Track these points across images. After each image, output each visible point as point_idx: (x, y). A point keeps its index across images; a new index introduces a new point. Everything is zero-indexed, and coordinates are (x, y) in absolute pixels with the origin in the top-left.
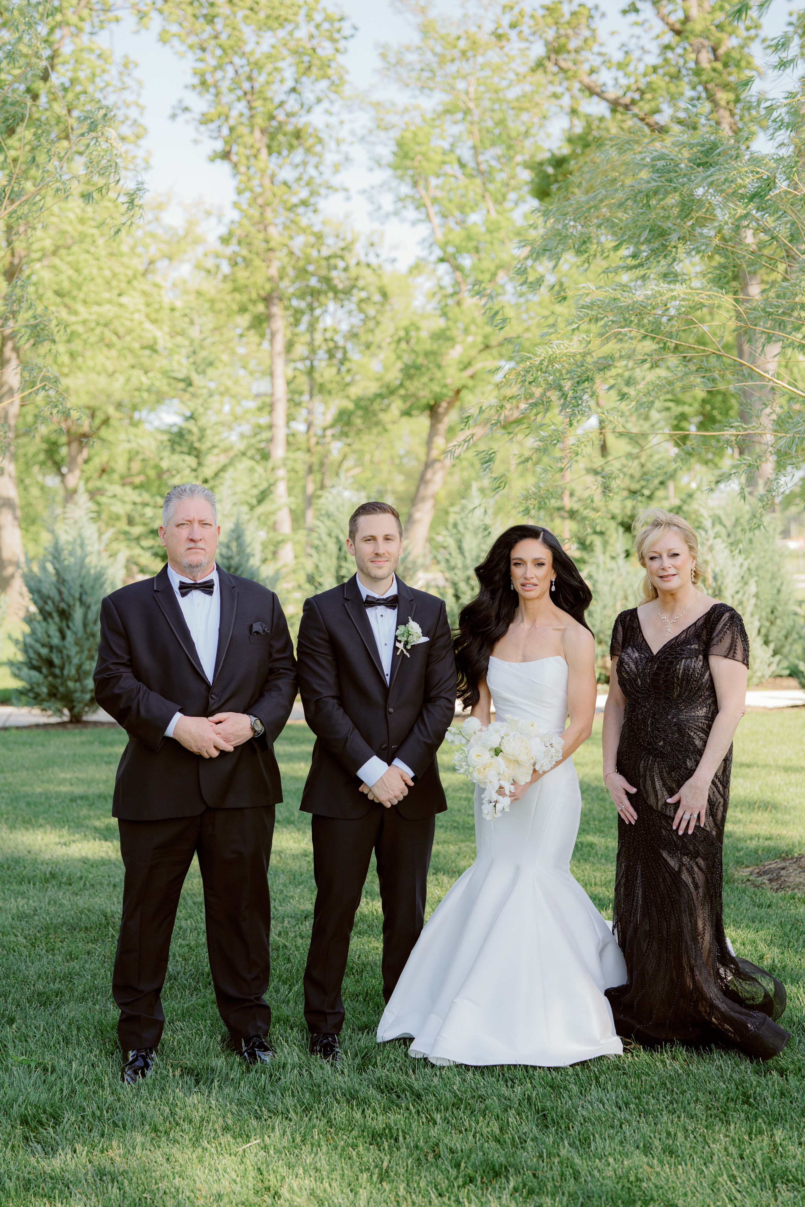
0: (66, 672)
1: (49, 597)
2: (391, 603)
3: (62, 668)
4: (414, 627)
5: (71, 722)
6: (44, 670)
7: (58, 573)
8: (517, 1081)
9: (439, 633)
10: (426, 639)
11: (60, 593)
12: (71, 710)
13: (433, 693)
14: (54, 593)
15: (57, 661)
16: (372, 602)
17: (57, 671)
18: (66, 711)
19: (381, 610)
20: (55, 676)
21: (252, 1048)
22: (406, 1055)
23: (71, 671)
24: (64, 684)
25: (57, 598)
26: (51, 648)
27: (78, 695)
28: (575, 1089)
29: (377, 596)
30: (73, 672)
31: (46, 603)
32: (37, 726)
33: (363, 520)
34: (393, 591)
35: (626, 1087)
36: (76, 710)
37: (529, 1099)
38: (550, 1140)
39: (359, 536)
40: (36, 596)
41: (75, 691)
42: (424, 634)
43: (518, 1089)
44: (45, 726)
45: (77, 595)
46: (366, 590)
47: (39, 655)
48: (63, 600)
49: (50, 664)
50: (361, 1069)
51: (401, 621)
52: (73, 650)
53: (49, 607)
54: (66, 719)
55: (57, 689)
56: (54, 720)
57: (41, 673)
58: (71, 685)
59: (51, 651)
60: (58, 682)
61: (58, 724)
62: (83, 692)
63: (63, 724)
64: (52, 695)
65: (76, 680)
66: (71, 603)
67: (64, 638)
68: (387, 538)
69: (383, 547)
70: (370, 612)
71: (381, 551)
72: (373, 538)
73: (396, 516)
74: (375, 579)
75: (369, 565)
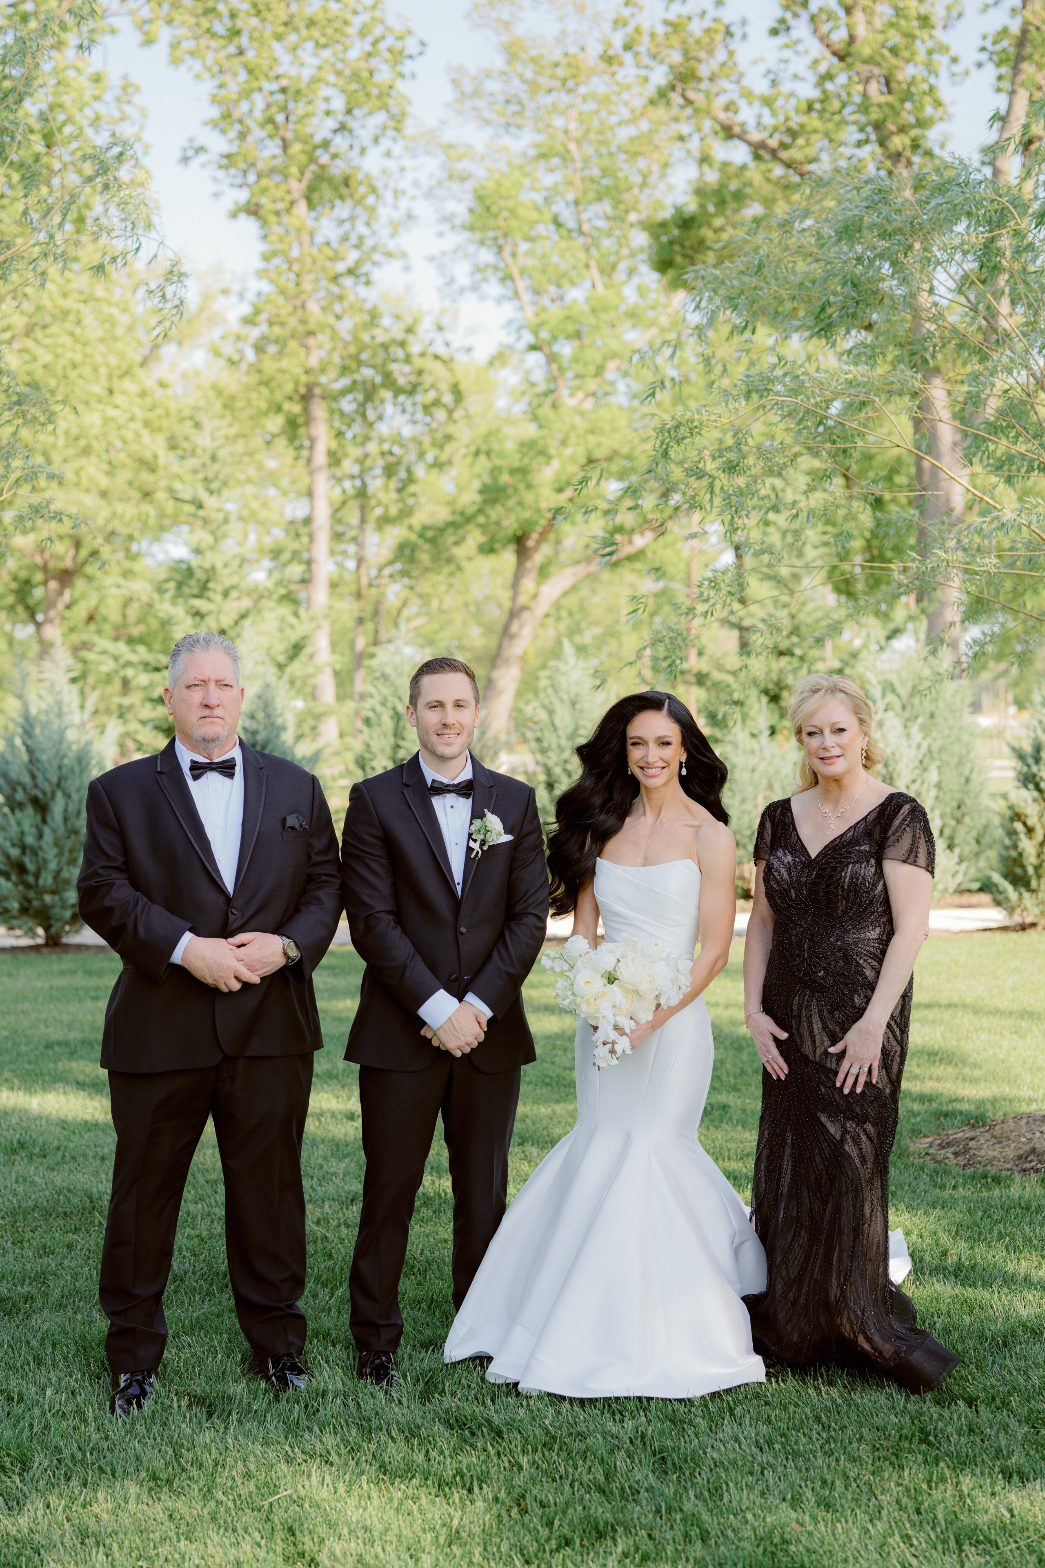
0: (41, 882)
1: (19, 783)
2: (464, 790)
3: (37, 876)
4: (494, 822)
5: (47, 945)
6: (14, 877)
7: (30, 750)
8: (627, 1414)
9: (527, 829)
10: (509, 838)
11: (33, 777)
12: (47, 929)
13: (518, 908)
14: (26, 779)
15: (31, 866)
16: (440, 789)
17: (31, 879)
18: (40, 931)
19: (451, 799)
20: (28, 886)
21: (282, 1370)
22: (483, 1379)
23: (46, 879)
24: (40, 896)
25: (29, 783)
26: (24, 848)
27: (56, 910)
28: (703, 1424)
29: (445, 781)
30: (50, 880)
31: (14, 790)
33: (427, 681)
34: (467, 774)
35: (768, 1421)
36: (53, 930)
37: (643, 1436)
38: (670, 1491)
39: (421, 703)
41: (53, 907)
42: (507, 831)
43: (629, 1424)
44: (13, 950)
45: (55, 780)
46: (431, 773)
48: (36, 786)
49: (21, 869)
50: (425, 1397)
51: (477, 814)
52: (50, 853)
53: (20, 796)
54: (40, 941)
55: (30, 901)
56: (25, 942)
57: (8, 878)
58: (48, 898)
59: (24, 853)
60: (31, 894)
61: (30, 948)
62: (64, 907)
63: (36, 948)
64: (24, 910)
65: (54, 893)
66: (48, 790)
67: (40, 836)
68: (458, 705)
69: (452, 716)
70: (438, 803)
71: (450, 721)
72: (440, 705)
73: (471, 676)
74: (443, 759)
75: (435, 738)
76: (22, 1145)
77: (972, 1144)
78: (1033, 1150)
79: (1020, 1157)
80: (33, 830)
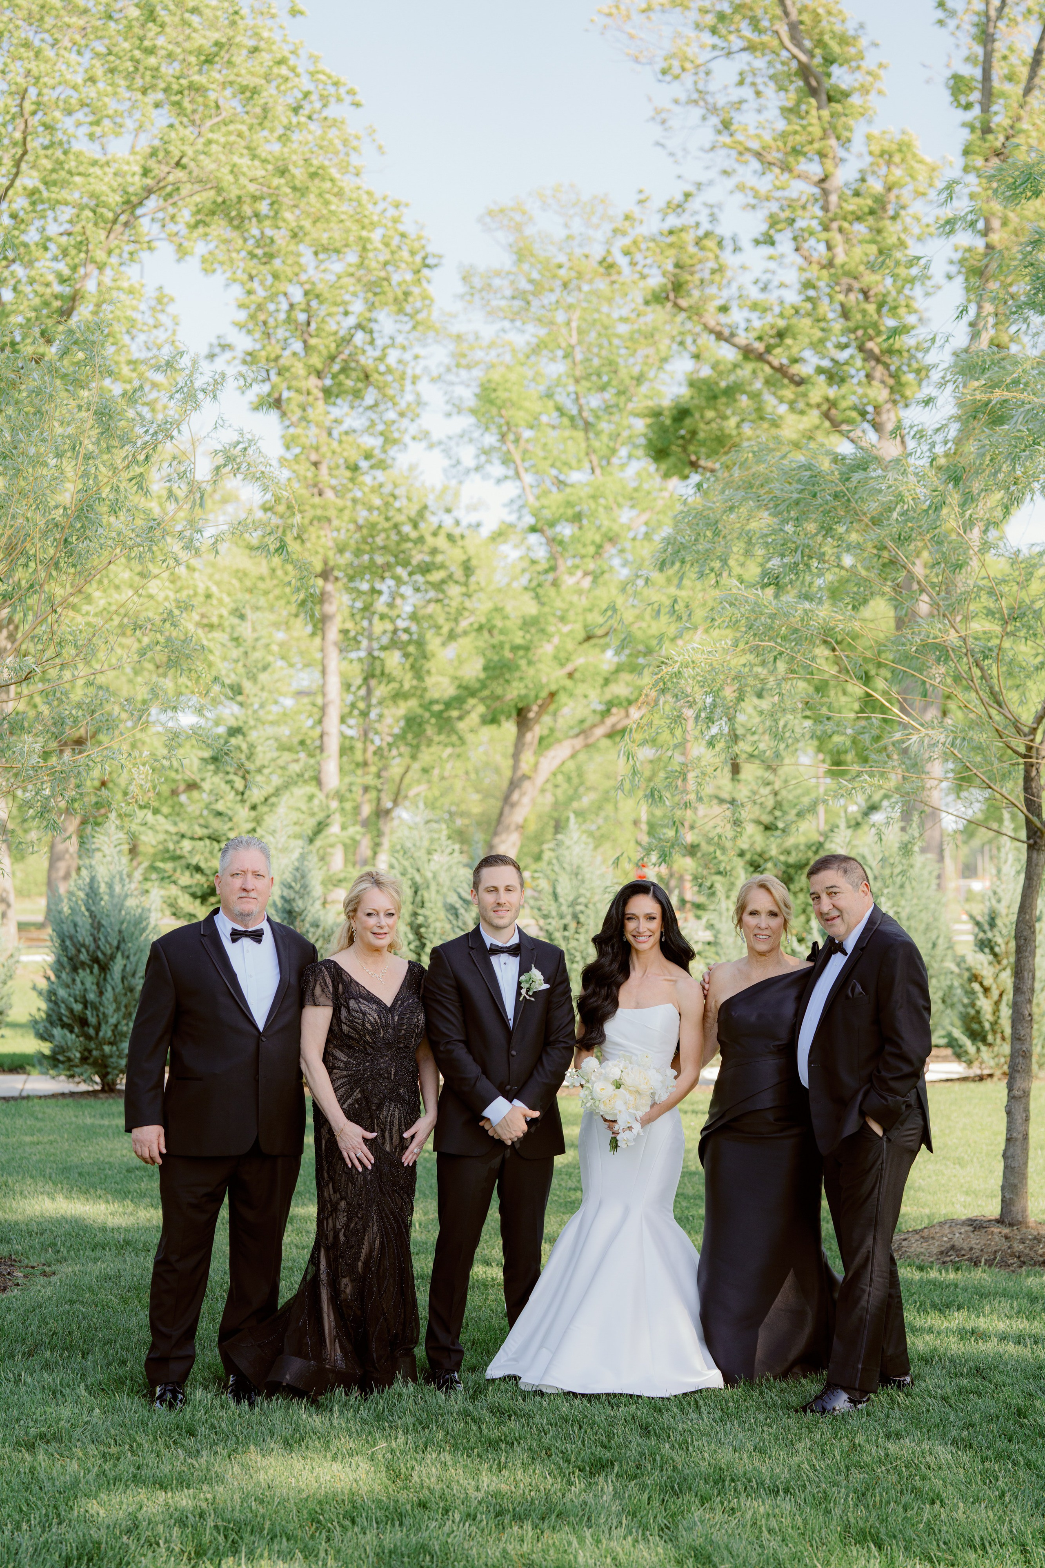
0: (101, 1034)
1: (83, 945)
2: (514, 951)
3: (98, 1029)
4: (536, 975)
5: (103, 1090)
6: (76, 1030)
7: (92, 915)
9: (558, 980)
10: (547, 986)
11: (95, 940)
12: (103, 1077)
13: (552, 1038)
14: (88, 941)
15: (93, 1020)
16: (496, 950)
17: (91, 1031)
18: (97, 1079)
19: (504, 957)
20: (89, 1038)
23: (106, 1032)
24: (99, 1047)
25: (92, 947)
26: (85, 1003)
27: (113, 1060)
29: (500, 944)
30: (110, 1033)
31: (79, 951)
32: (63, 1095)
33: (486, 872)
34: (515, 940)
36: (110, 1077)
39: (481, 888)
40: (68, 943)
41: (111, 1056)
42: (546, 982)
44: (72, 1094)
45: (115, 943)
46: (490, 939)
47: (71, 1011)
48: (98, 947)
49: (83, 1022)
51: (524, 969)
52: (110, 1009)
53: (84, 957)
54: (98, 1088)
55: (90, 1051)
56: (84, 1087)
57: (71, 1032)
58: (107, 1049)
59: (86, 1007)
60: (92, 1045)
61: (88, 1093)
62: (119, 1057)
63: (94, 1093)
64: (84, 1060)
65: (111, 1044)
66: (109, 952)
67: (101, 994)
68: (508, 889)
69: (504, 897)
70: (494, 960)
71: (502, 901)
72: (496, 889)
73: (518, 868)
74: (497, 928)
75: (492, 914)
76: (127, 1243)
77: (904, 1243)
78: (953, 1247)
79: (942, 1253)
80: (94, 987)
